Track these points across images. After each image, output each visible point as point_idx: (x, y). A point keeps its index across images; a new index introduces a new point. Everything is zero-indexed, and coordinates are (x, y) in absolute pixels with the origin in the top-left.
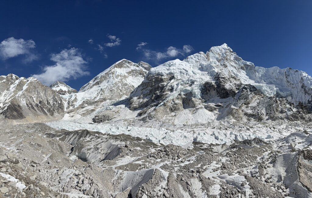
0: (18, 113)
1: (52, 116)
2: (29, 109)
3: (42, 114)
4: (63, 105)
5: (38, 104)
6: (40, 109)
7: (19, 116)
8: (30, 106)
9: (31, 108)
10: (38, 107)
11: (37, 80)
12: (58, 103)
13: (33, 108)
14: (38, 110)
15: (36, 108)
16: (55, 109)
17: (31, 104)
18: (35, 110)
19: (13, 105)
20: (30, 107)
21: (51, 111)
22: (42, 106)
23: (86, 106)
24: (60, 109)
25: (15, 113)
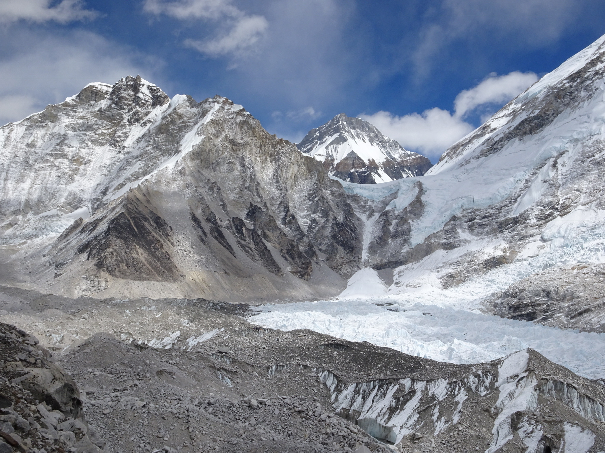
0: (152, 253)
1: (302, 276)
2: (202, 240)
3: (259, 265)
4: (354, 232)
5: (241, 221)
6: (252, 246)
7: (155, 268)
8: (207, 226)
9: (209, 236)
10: (242, 234)
11: (243, 110)
12: (335, 218)
13: (220, 236)
14: (243, 247)
15: (231, 237)
16: (316, 249)
17: (211, 219)
18: (229, 248)
19: (134, 218)
20: (207, 230)
21: (300, 255)
22: (260, 232)
23: (466, 241)
24: (340, 248)
25: (140, 251)
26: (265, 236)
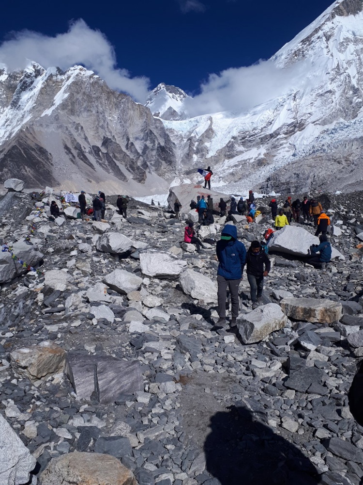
0: (37, 171)
1: (140, 181)
2: (72, 161)
3: (112, 175)
4: (172, 151)
5: (98, 148)
6: (106, 163)
7: (39, 180)
8: (75, 152)
9: (77, 158)
10: (99, 155)
11: (94, 74)
12: (159, 144)
13: (85, 159)
14: (100, 164)
15: (92, 159)
16: (148, 163)
17: (78, 147)
18: (91, 165)
19: (24, 149)
20: (76, 155)
21: (138, 168)
22: (111, 155)
23: (242, 152)
24: (163, 162)
25: (28, 169)
26: (115, 157)
